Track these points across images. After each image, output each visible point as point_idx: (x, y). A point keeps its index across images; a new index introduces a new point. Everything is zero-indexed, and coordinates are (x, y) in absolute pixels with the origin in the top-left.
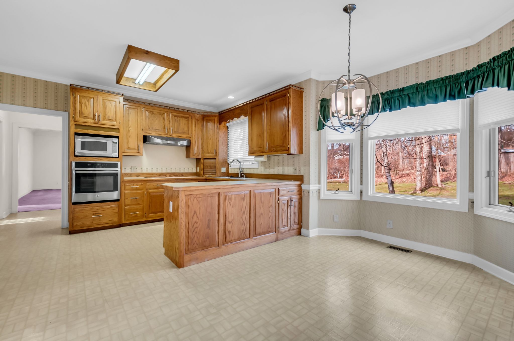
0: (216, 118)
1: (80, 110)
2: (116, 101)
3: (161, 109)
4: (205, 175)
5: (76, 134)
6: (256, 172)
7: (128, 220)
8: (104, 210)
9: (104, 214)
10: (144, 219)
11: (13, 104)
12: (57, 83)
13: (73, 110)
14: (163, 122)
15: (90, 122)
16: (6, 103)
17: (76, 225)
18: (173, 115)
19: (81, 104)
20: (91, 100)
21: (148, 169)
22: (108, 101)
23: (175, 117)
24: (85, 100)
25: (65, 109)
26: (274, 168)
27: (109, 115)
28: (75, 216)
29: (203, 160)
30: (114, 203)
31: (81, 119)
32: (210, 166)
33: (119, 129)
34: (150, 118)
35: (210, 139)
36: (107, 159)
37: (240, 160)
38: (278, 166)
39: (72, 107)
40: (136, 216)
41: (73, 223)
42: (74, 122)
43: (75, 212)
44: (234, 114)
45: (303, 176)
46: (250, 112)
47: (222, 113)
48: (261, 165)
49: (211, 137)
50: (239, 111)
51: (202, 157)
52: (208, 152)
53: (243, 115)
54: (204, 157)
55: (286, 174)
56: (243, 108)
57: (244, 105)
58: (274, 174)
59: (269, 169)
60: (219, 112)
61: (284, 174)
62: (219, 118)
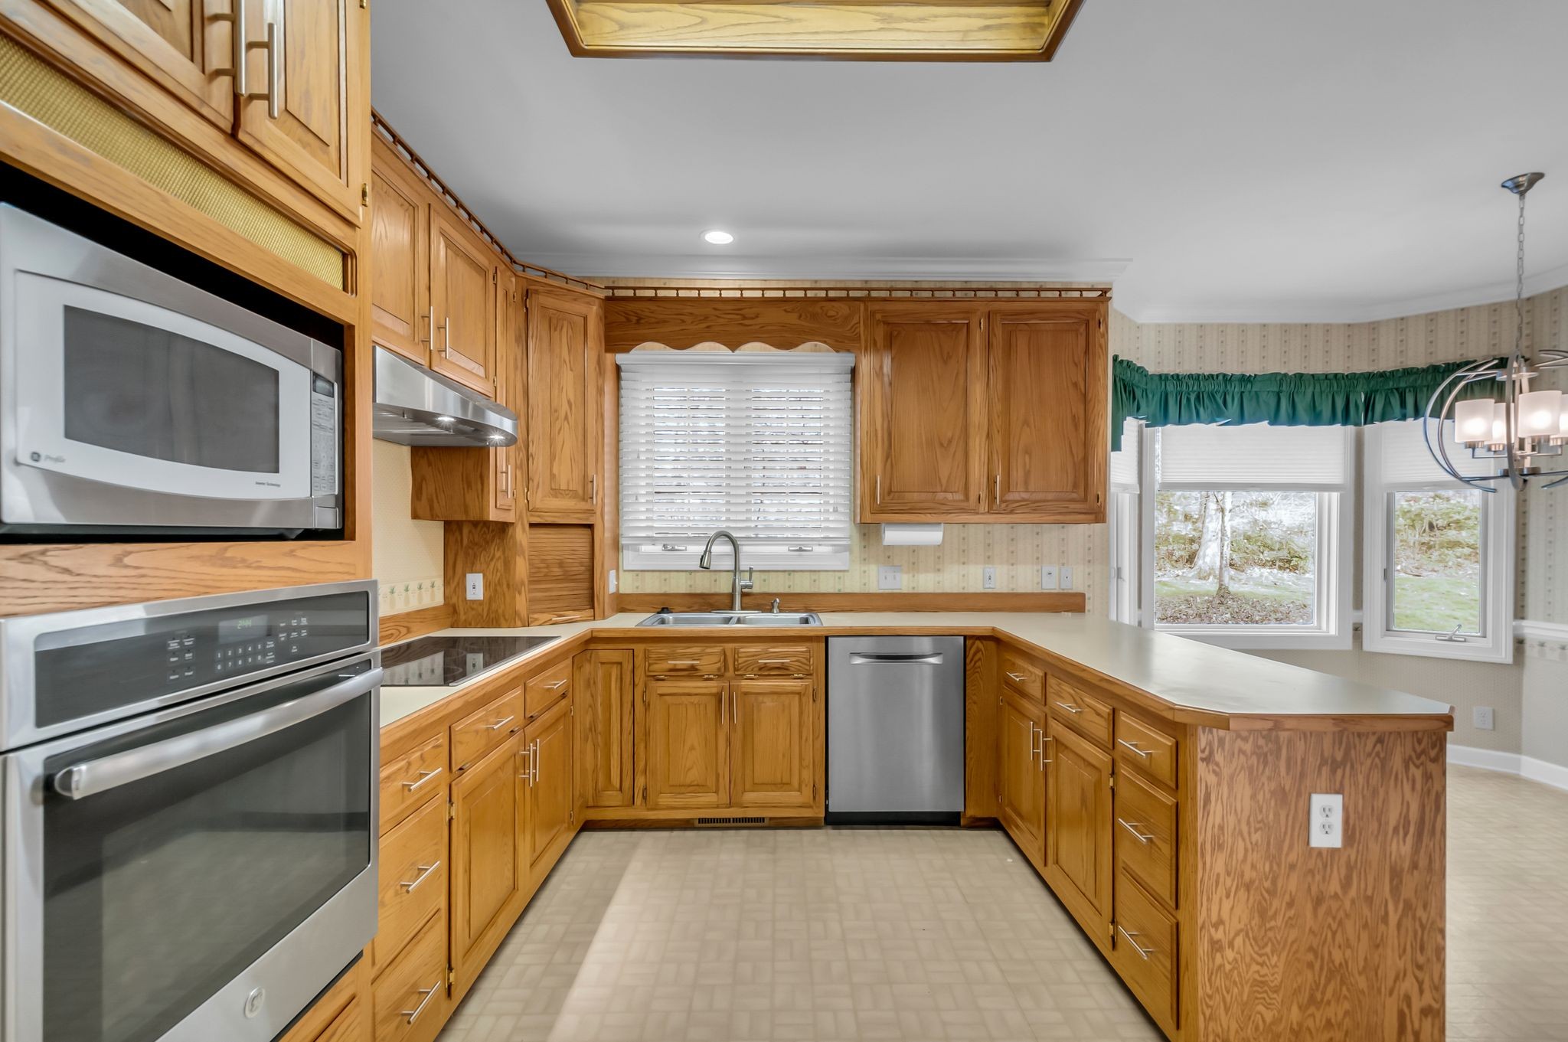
0: (593, 310)
4: (535, 615)
6: (827, 585)
10: (444, 1016)
26: (939, 570)
29: (524, 530)
30: (334, 996)
32: (561, 564)
33: (349, 255)
35: (566, 418)
37: (734, 535)
38: (964, 564)
44: (746, 322)
45: (1083, 595)
46: (877, 339)
47: (635, 299)
48: (865, 560)
49: (568, 408)
50: (792, 319)
51: (521, 517)
52: (553, 487)
53: (825, 342)
54: (532, 515)
55: (1005, 590)
56: (821, 308)
57: (828, 299)
58: (940, 591)
59: (911, 575)
60: (607, 288)
61: (995, 591)
62: (603, 319)
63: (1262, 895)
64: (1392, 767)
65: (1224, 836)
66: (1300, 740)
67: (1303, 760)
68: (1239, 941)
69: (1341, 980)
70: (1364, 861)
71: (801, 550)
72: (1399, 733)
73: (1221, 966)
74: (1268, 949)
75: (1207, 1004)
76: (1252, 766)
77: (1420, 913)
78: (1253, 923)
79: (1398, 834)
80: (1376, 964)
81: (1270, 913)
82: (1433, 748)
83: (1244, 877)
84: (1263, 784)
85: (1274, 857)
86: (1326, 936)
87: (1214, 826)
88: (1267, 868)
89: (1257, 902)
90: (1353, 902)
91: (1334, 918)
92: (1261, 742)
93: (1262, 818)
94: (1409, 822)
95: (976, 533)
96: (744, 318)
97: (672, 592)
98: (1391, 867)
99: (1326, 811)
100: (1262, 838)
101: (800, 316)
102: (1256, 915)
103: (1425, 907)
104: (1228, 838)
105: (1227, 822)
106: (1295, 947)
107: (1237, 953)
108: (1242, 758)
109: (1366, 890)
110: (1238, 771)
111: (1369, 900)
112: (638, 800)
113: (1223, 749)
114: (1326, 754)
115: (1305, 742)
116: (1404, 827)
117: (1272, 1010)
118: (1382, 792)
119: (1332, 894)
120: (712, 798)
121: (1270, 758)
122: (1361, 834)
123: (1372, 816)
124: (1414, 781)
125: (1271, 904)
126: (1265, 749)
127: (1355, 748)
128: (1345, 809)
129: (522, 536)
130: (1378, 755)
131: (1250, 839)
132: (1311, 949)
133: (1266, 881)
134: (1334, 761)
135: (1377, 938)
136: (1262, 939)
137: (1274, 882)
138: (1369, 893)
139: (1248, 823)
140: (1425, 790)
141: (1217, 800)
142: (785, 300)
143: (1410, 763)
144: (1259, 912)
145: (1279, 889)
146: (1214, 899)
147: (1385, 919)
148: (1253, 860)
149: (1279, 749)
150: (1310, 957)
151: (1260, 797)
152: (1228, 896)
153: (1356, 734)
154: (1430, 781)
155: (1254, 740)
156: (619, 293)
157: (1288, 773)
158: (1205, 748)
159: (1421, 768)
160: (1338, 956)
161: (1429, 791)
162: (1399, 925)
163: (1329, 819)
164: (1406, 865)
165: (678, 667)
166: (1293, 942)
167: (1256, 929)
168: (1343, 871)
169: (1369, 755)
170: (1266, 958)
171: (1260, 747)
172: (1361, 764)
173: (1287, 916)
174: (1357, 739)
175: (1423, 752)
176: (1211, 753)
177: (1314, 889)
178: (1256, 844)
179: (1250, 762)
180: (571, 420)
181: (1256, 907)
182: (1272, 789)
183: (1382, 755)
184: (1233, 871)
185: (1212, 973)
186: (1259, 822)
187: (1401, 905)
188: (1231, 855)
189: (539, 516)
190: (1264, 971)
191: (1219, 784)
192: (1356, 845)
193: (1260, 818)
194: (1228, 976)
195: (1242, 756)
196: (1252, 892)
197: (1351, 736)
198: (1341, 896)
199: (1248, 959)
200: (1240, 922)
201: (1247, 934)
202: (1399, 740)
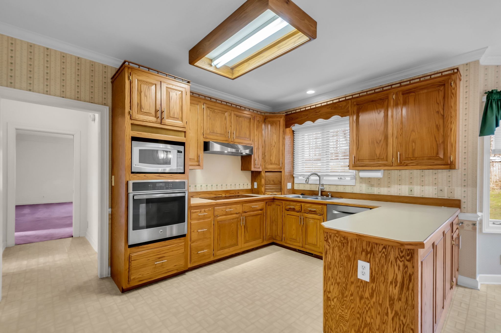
0: (282, 119)
1: (139, 102)
2: (182, 92)
3: (223, 106)
4: (266, 193)
5: (134, 139)
6: (348, 190)
7: (195, 262)
8: (168, 251)
9: (169, 257)
10: (212, 259)
11: (30, 90)
12: (93, 62)
13: (129, 101)
14: (225, 124)
15: (150, 120)
16: (21, 89)
17: (134, 278)
18: (235, 114)
19: (140, 92)
20: (152, 87)
21: (202, 187)
22: (173, 91)
23: (237, 118)
24: (145, 86)
25: (104, 102)
26: (389, 187)
27: (174, 110)
28: (132, 265)
29: (264, 173)
30: (180, 240)
31: (139, 115)
32: (273, 181)
33: (185, 132)
34: (211, 118)
35: (274, 146)
36: (171, 175)
39: (128, 96)
40: (204, 255)
41: (129, 277)
42: (130, 120)
43: (132, 260)
44: (317, 114)
45: (459, 201)
46: (354, 111)
47: (292, 114)
48: (361, 182)
49: (275, 144)
50: (329, 110)
51: (263, 170)
52: (271, 163)
53: (338, 115)
54: (266, 169)
55: (419, 196)
56: (337, 105)
57: (339, 102)
58: (390, 195)
59: (378, 188)
60: (286, 112)
61: (414, 196)
62: (285, 120)
63: (342, 288)
64: (390, 259)
65: (331, 265)
66: (355, 241)
67: (356, 248)
68: (335, 300)
69: (370, 329)
70: (378, 290)
71: (341, 179)
72: (393, 247)
73: (330, 306)
74: (344, 307)
75: (326, 315)
76: (340, 246)
77: (402, 318)
78: (340, 296)
79: (392, 285)
80: (383, 330)
81: (345, 295)
82: (408, 256)
83: (337, 281)
84: (343, 253)
85: (346, 277)
86: (364, 311)
87: (328, 261)
88: (344, 280)
89: (341, 290)
90: (374, 303)
91: (367, 306)
92: (342, 239)
93: (343, 263)
94: (397, 282)
95: (395, 173)
96: (316, 113)
97: (306, 190)
98: (389, 296)
99: (364, 268)
100: (342, 269)
101: (331, 109)
102: (341, 294)
103: (404, 317)
104: (332, 266)
105: (332, 262)
106: (353, 310)
107: (335, 303)
108: (336, 243)
109: (379, 300)
110: (335, 246)
111: (381, 305)
112: (283, 240)
113: (331, 239)
114: (364, 248)
115: (357, 242)
116: (395, 283)
117: (346, 327)
118: (385, 267)
119: (366, 297)
120: (298, 244)
121: (345, 245)
122: (377, 280)
123: (382, 275)
124: (399, 267)
125: (345, 292)
126: (344, 242)
127: (375, 248)
128: (371, 269)
129: (263, 174)
130: (384, 253)
131: (339, 269)
132: (358, 313)
133: (344, 284)
134: (367, 251)
135: (384, 320)
136: (343, 302)
137: (346, 285)
138: (381, 302)
139: (338, 264)
140: (404, 271)
141: (329, 254)
142: (327, 105)
143: (397, 259)
144: (341, 293)
145: (348, 289)
146: (328, 284)
147: (387, 314)
148: (340, 276)
149: (348, 243)
150: (358, 316)
151: (342, 256)
152: (332, 285)
153: (375, 244)
154: (406, 268)
155: (340, 238)
156: (288, 113)
157: (351, 251)
158: (326, 237)
159: (403, 262)
160: (368, 320)
161: (406, 272)
162: (393, 319)
163: (364, 270)
164: (396, 297)
165: (291, 208)
166: (352, 308)
167: (340, 298)
168: (370, 291)
169: (380, 252)
170: (343, 309)
171: (342, 240)
172: (377, 255)
173: (350, 299)
174: (375, 246)
175: (403, 256)
176: (328, 238)
177: (360, 293)
178: (341, 271)
179: (339, 245)
180: (276, 146)
181: (341, 291)
182: (346, 255)
183: (386, 253)
184: (334, 277)
185: (327, 307)
186: (342, 264)
187: (394, 312)
188: (333, 272)
189: (267, 169)
190: (343, 313)
191: (330, 249)
192: (375, 283)
193: (342, 263)
194: (332, 309)
195: (336, 242)
196: (339, 286)
197: (373, 244)
198: (370, 300)
199: (338, 307)
200: (336, 294)
201: (338, 299)
202: (393, 249)
